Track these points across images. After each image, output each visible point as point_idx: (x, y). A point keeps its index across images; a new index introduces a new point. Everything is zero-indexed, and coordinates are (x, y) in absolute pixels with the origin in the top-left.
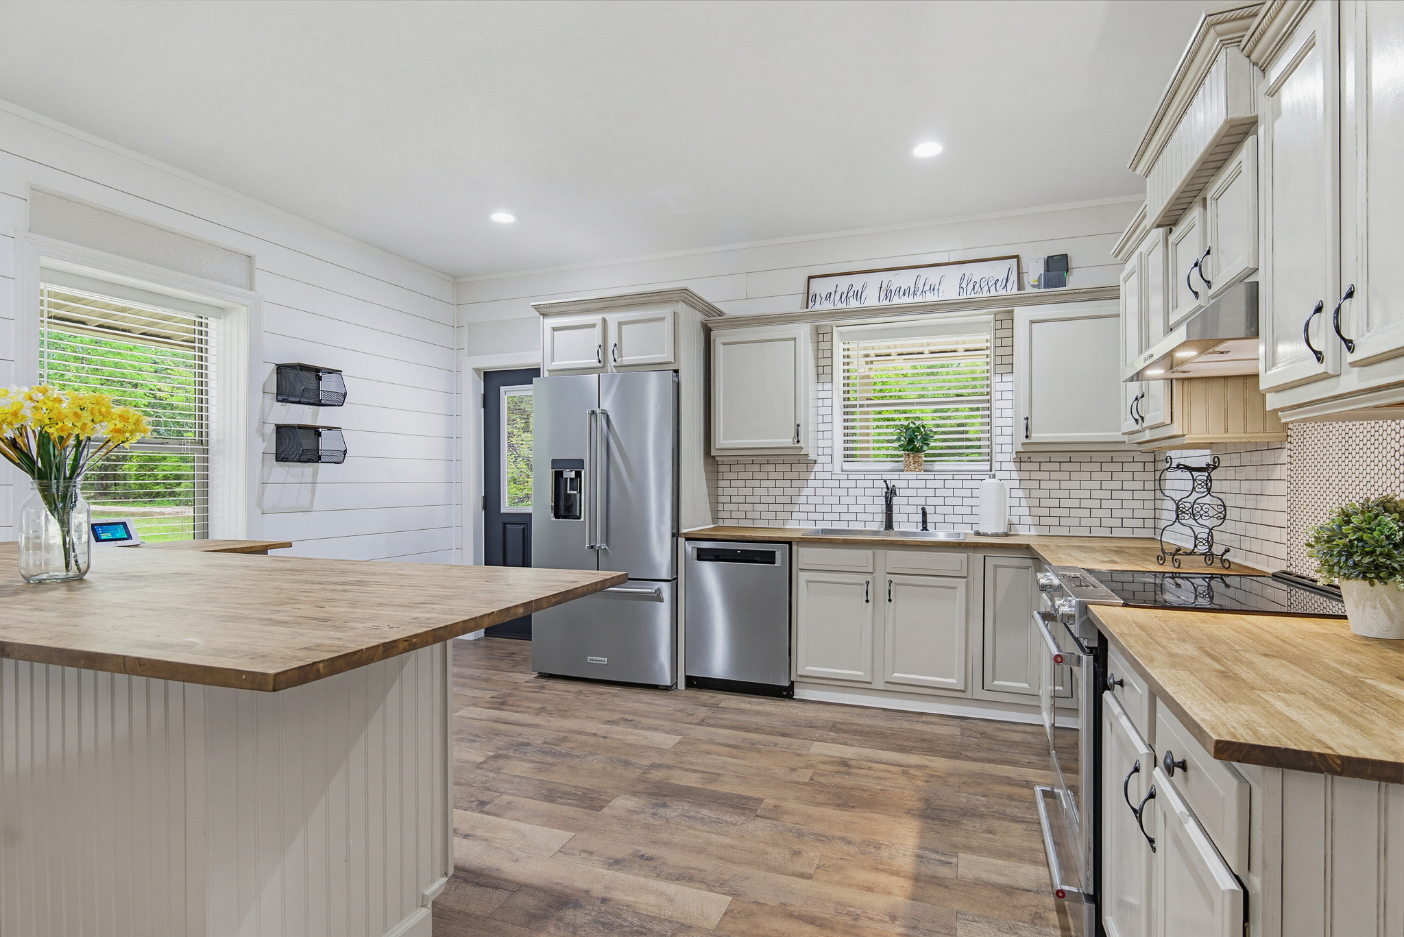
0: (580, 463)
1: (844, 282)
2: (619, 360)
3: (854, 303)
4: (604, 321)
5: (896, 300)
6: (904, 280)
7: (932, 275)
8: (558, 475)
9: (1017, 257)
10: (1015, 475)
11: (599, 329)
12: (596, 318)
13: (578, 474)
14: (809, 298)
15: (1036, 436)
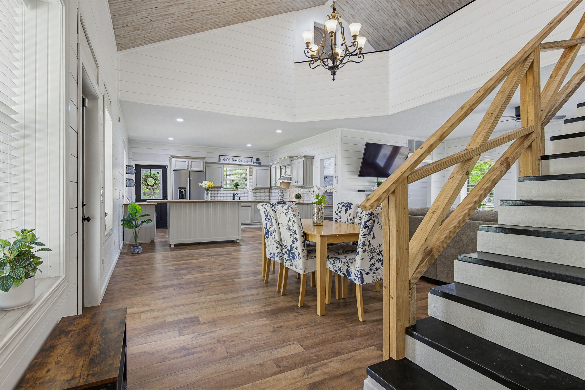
0: (186, 188)
1: (226, 157)
2: (192, 169)
3: (228, 162)
4: (188, 161)
5: (236, 163)
6: (236, 159)
7: (241, 159)
8: (180, 191)
9: (253, 158)
10: (252, 192)
11: (187, 162)
12: (186, 160)
13: (185, 191)
14: (220, 159)
15: (257, 186)
